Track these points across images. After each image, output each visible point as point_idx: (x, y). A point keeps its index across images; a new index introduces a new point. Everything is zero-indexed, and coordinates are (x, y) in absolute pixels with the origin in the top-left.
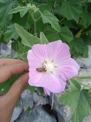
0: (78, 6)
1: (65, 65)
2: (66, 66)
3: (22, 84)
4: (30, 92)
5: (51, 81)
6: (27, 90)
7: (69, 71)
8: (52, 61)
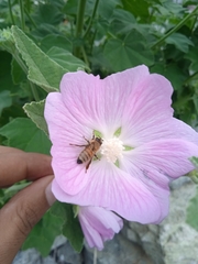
0: (143, 49)
1: (157, 138)
2: (162, 141)
3: (22, 215)
4: (35, 256)
5: (121, 188)
6: (29, 251)
7: (175, 153)
8: (118, 132)
